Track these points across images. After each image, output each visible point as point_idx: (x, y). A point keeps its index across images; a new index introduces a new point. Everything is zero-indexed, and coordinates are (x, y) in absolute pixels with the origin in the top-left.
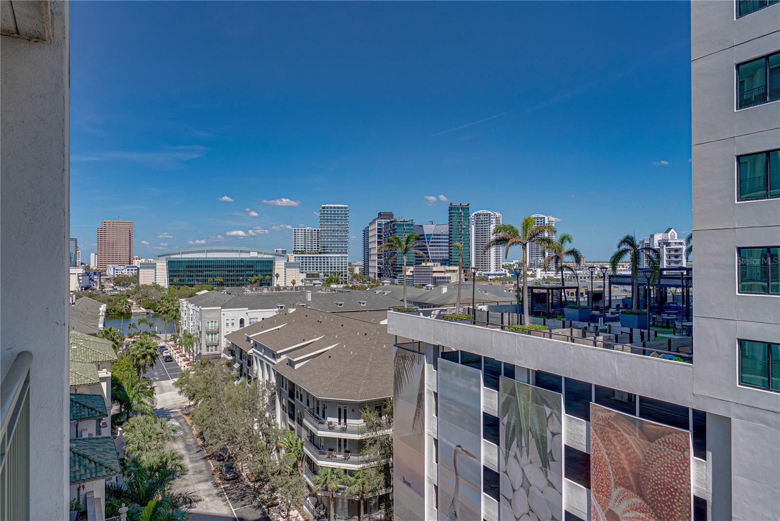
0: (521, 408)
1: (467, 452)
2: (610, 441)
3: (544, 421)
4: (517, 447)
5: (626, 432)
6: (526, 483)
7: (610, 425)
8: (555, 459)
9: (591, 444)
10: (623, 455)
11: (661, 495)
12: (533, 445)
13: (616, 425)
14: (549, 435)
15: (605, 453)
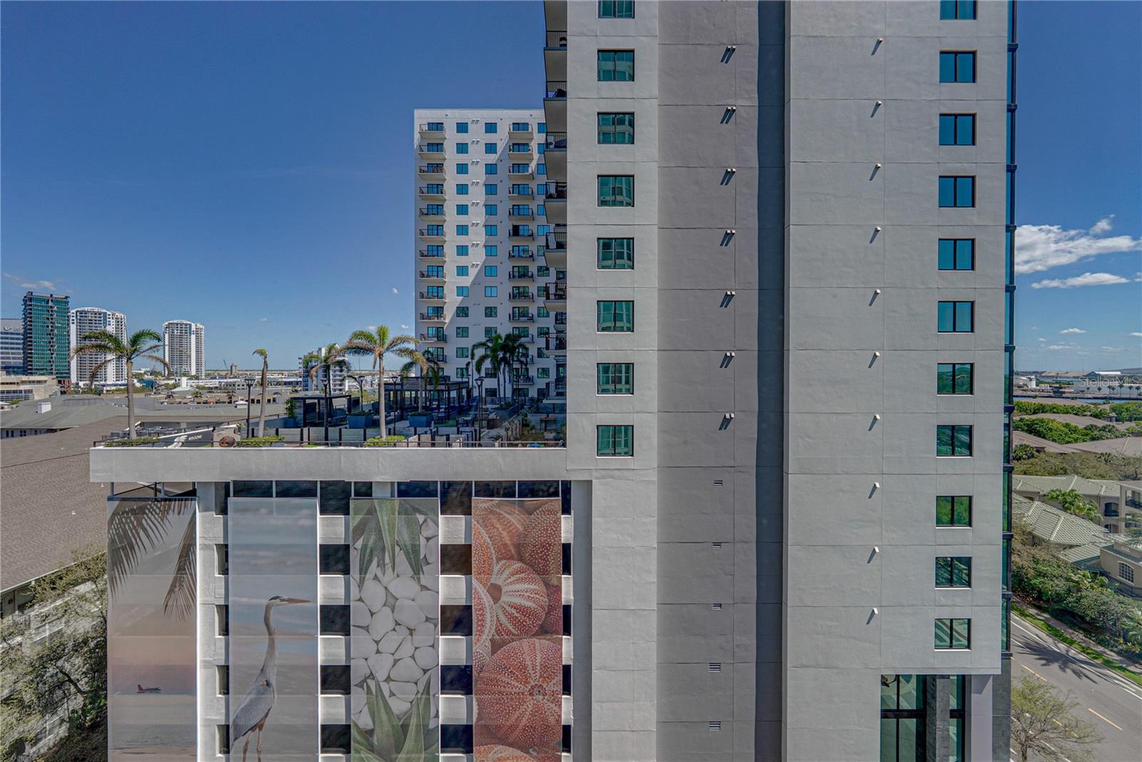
0: (383, 525)
1: (290, 601)
2: (493, 525)
3: (415, 530)
4: (378, 566)
5: (509, 514)
6: (391, 600)
7: (492, 512)
8: (429, 561)
9: (473, 535)
10: (505, 534)
11: (537, 553)
12: (401, 557)
13: (498, 511)
14: (423, 541)
15: (487, 538)
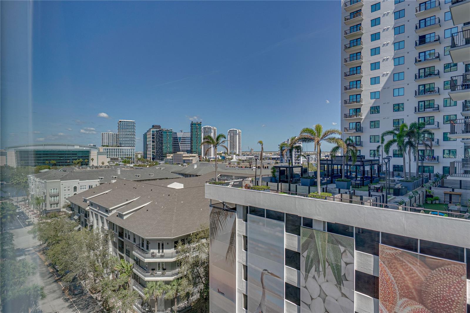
0: (319, 247)
1: (272, 274)
2: (396, 268)
3: (339, 255)
4: (315, 271)
5: (411, 263)
6: (322, 294)
7: (396, 258)
8: (348, 280)
9: (380, 270)
10: (407, 278)
11: (440, 304)
12: (329, 270)
13: (401, 259)
14: (343, 264)
15: (391, 277)
